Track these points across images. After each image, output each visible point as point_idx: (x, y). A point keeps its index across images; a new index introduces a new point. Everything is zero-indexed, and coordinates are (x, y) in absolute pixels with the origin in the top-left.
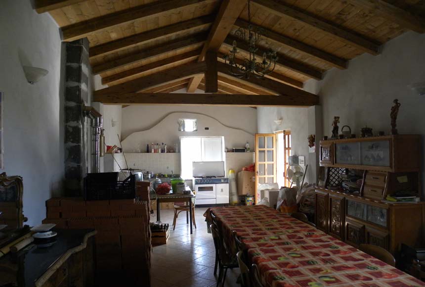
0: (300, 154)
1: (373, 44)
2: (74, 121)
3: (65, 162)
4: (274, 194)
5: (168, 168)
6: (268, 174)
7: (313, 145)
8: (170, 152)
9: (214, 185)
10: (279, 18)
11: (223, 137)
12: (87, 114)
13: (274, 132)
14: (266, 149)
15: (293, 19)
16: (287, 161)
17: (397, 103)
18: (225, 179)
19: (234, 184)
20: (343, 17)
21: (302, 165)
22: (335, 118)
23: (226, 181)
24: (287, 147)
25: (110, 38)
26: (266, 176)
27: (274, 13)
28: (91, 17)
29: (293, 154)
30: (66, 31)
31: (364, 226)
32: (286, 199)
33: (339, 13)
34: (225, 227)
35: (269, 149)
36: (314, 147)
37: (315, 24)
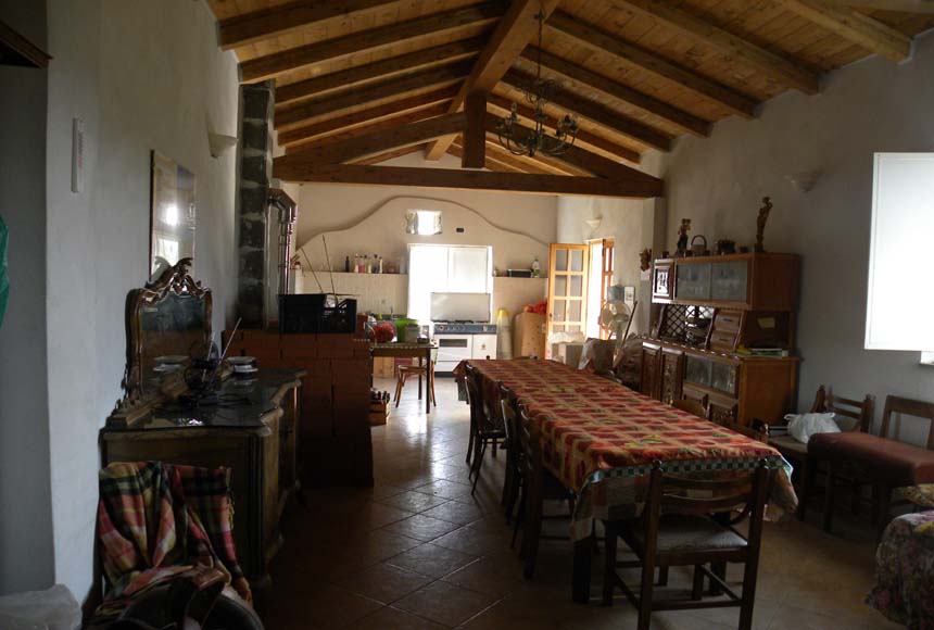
0: (628, 282)
1: (747, 103)
2: (254, 212)
3: (239, 277)
4: (573, 350)
5: (383, 302)
6: (571, 319)
7: (648, 267)
8: (388, 273)
9: (469, 338)
10: (592, 53)
11: (490, 248)
12: (273, 202)
13: (587, 242)
14: (569, 273)
15: (615, 56)
16: (605, 297)
17: (767, 203)
18: (490, 327)
19: (506, 336)
20: (694, 58)
21: (629, 303)
22: (684, 221)
23: (492, 331)
24: (607, 269)
25: (310, 73)
26: (568, 323)
27: (584, 44)
28: (290, 47)
29: (617, 283)
30: (246, 68)
31: (707, 396)
32: (594, 357)
33: (688, 52)
34: (487, 380)
35: (575, 273)
36: (649, 271)
37: (651, 66)
